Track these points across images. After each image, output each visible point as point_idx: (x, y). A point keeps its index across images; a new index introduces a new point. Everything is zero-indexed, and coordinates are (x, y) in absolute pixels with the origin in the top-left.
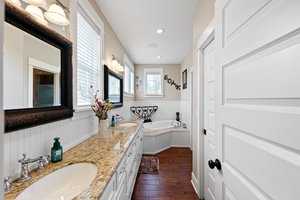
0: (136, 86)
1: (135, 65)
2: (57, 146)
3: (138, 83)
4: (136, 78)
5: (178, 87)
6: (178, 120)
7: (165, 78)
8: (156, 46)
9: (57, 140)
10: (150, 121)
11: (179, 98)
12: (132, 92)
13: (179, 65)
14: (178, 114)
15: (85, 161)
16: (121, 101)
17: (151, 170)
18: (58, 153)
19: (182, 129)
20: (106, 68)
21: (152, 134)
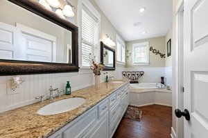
0: (127, 57)
1: (126, 42)
2: (68, 86)
3: (128, 55)
4: (127, 51)
5: (162, 56)
6: (163, 83)
7: (151, 49)
8: (140, 23)
9: (68, 82)
10: (137, 82)
11: (164, 65)
12: (124, 61)
13: (164, 37)
14: (162, 78)
15: (81, 97)
16: (114, 66)
17: (134, 117)
18: (68, 89)
19: (166, 90)
20: (102, 43)
21: (136, 91)
